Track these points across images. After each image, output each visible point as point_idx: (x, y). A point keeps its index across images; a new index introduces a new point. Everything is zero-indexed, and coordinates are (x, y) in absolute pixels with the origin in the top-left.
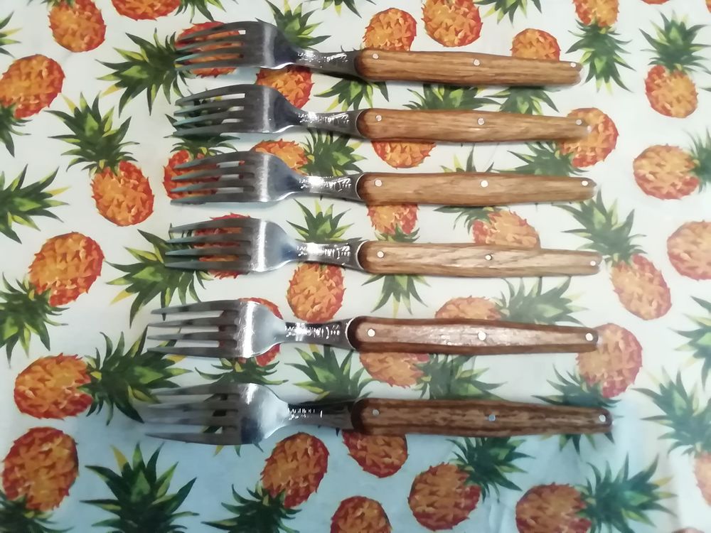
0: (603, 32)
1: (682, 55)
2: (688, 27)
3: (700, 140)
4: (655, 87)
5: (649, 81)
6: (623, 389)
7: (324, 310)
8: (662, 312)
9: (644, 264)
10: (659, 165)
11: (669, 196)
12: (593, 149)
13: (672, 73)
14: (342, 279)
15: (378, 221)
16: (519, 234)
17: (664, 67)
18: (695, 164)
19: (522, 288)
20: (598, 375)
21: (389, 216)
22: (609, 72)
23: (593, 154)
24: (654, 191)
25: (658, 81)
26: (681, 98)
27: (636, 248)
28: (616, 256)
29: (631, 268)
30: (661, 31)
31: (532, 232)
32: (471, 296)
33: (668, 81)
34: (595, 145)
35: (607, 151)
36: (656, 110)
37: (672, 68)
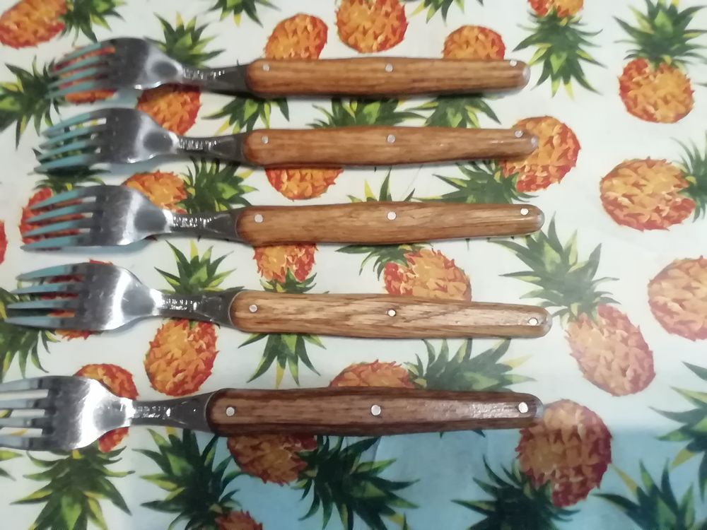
0: (563, 22)
1: (672, 45)
2: (680, 9)
3: (696, 150)
4: (632, 86)
5: (625, 78)
6: (583, 495)
7: (189, 379)
8: (641, 385)
9: (615, 319)
10: (636, 185)
11: (651, 225)
12: (545, 168)
13: (657, 68)
14: (214, 339)
15: (265, 265)
16: (444, 279)
17: (647, 61)
18: (689, 183)
19: (445, 350)
20: (547, 474)
21: (279, 258)
22: (571, 71)
23: (545, 174)
24: (627, 219)
25: (637, 78)
26: (669, 98)
27: (602, 296)
28: (575, 308)
29: (596, 323)
30: (643, 17)
31: (460, 277)
32: (377, 361)
33: (651, 78)
34: (548, 162)
35: (563, 170)
36: (635, 114)
37: (657, 60)
